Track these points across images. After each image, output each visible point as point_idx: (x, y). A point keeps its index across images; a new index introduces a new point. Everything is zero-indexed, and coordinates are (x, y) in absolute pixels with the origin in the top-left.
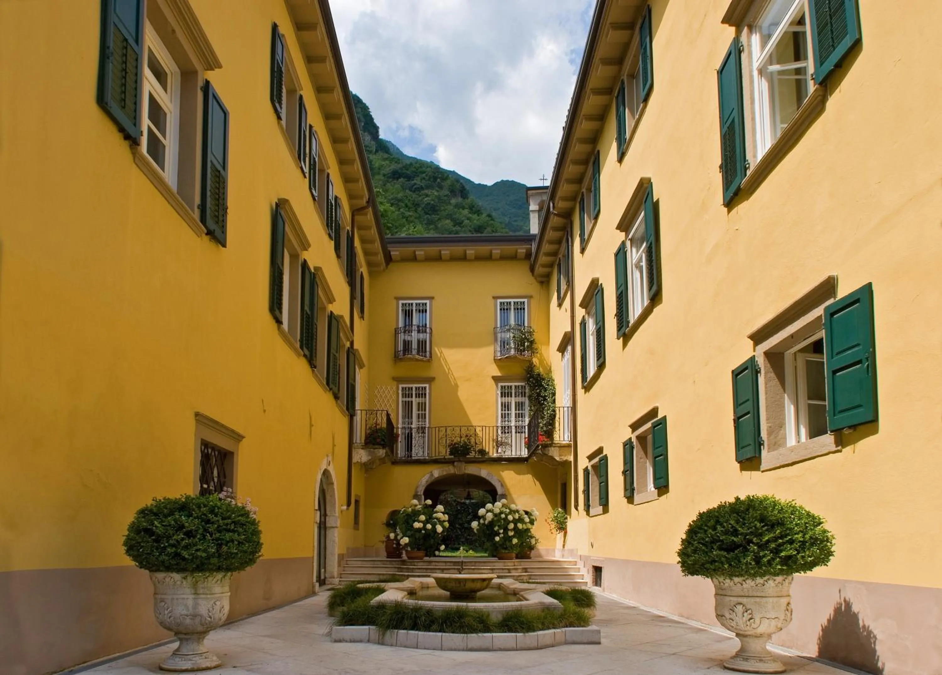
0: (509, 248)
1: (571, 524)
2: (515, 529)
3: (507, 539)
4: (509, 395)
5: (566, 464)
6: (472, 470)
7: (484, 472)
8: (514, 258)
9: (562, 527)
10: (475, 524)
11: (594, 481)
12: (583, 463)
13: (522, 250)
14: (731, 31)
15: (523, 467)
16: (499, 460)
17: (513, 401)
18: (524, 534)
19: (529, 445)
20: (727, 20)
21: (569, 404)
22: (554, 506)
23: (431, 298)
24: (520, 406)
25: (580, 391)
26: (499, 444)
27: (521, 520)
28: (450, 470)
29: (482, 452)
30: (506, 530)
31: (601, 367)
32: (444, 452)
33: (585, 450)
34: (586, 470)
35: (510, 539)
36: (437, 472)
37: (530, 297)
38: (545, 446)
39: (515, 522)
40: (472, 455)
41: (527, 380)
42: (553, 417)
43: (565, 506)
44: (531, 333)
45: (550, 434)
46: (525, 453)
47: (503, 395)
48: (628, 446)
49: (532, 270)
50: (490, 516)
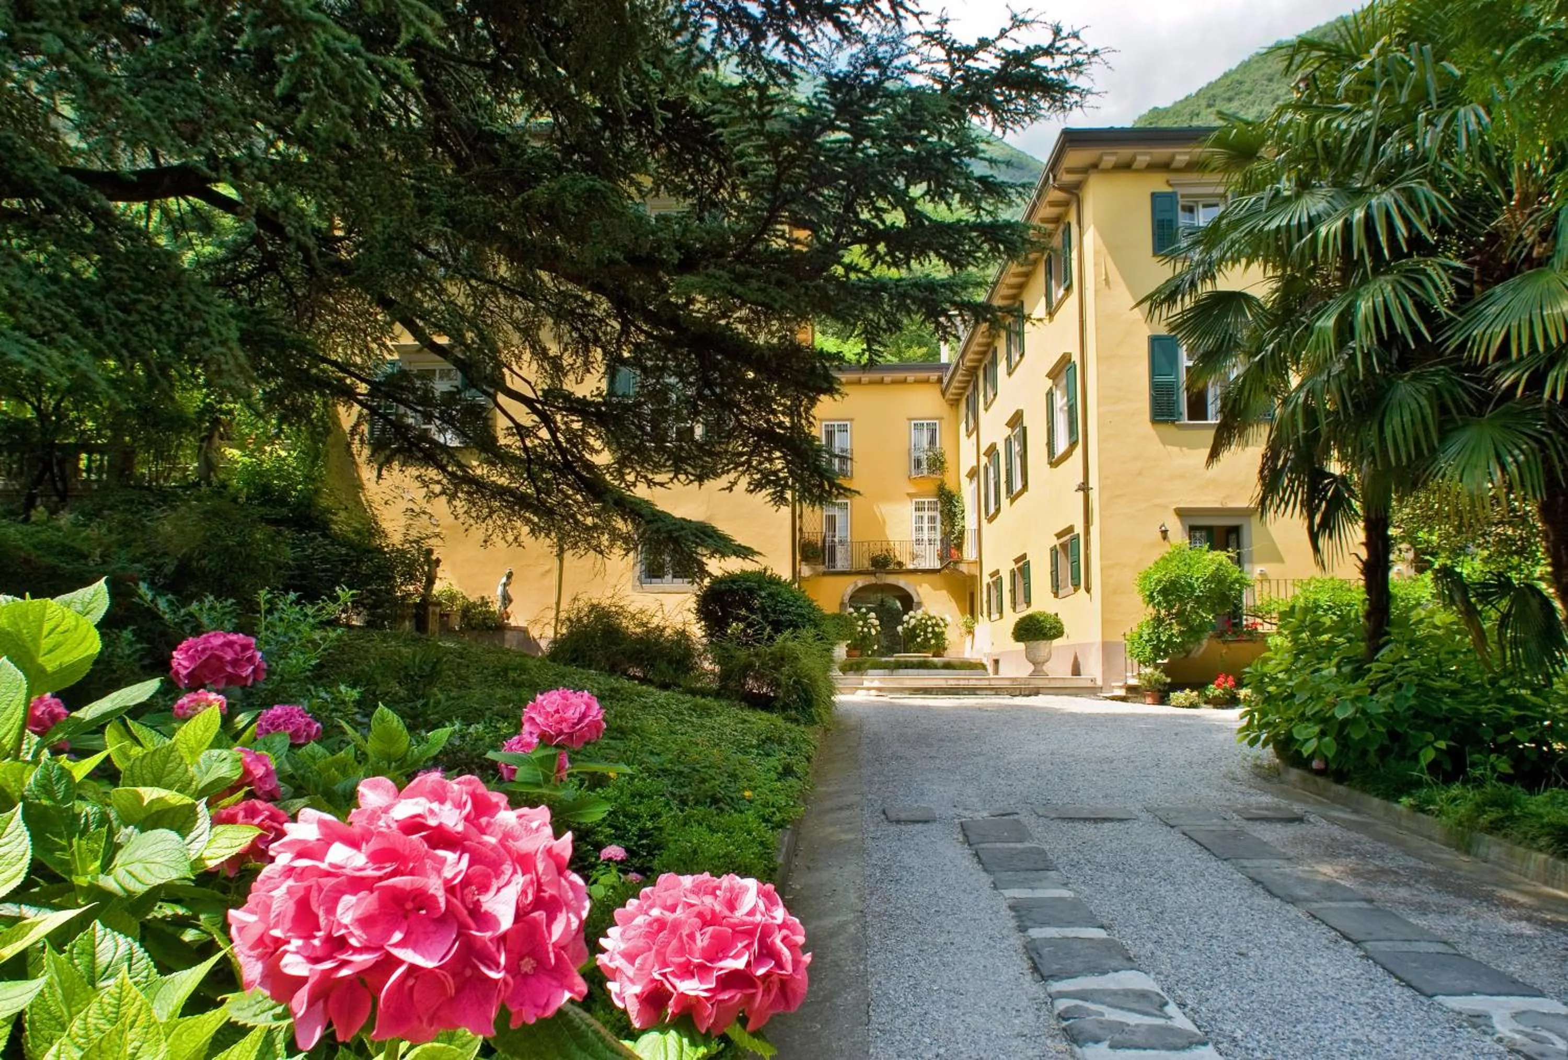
0: (922, 375)
1: (978, 628)
2: (933, 632)
3: (927, 640)
4: (923, 509)
5: (973, 577)
6: (891, 580)
7: (902, 581)
8: (927, 381)
9: (970, 632)
10: (900, 628)
11: (993, 592)
12: (986, 579)
13: (934, 376)
14: (1050, 383)
15: (936, 577)
16: (915, 571)
17: (926, 514)
18: (939, 636)
19: (941, 559)
20: (1048, 376)
21: (975, 526)
22: (963, 613)
23: (852, 420)
24: (932, 519)
25: (984, 522)
26: (914, 557)
27: (937, 625)
28: (872, 580)
29: (900, 564)
30: (926, 632)
31: (998, 510)
32: (866, 564)
33: (987, 570)
34: (988, 585)
35: (928, 640)
36: (861, 582)
37: (941, 419)
38: (956, 563)
39: (933, 626)
40: (892, 567)
41: (939, 497)
42: (962, 532)
43: (972, 613)
44: (942, 455)
45: (959, 547)
46: (938, 565)
47: (917, 509)
48: (1013, 571)
49: (943, 393)
50: (913, 622)
